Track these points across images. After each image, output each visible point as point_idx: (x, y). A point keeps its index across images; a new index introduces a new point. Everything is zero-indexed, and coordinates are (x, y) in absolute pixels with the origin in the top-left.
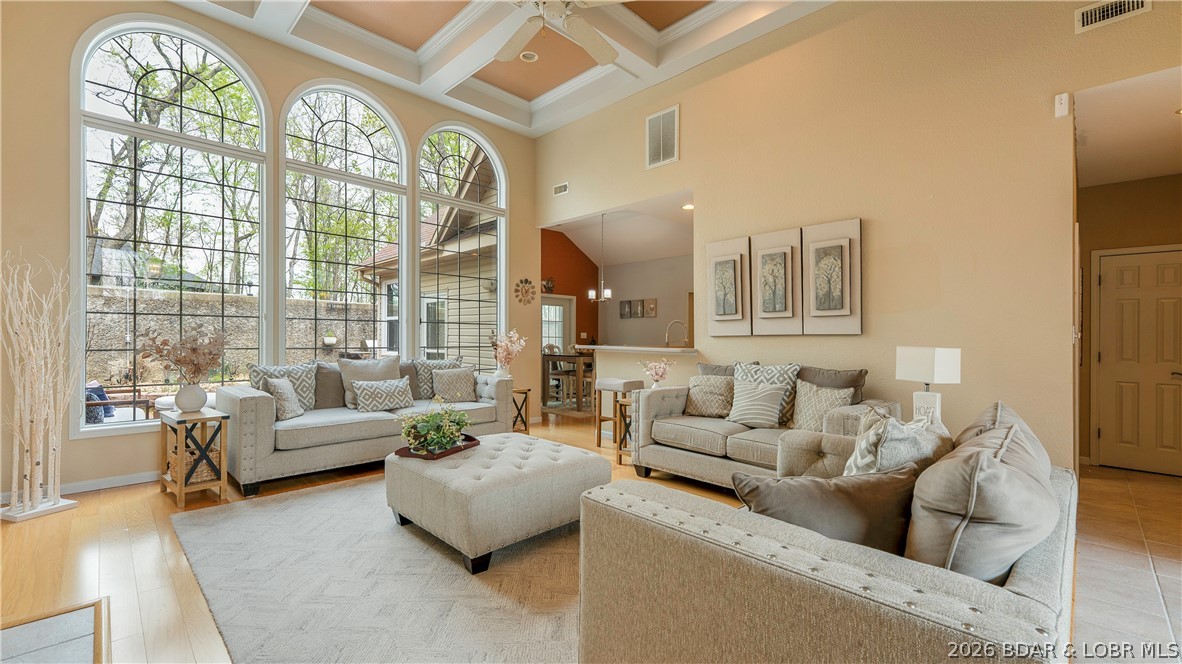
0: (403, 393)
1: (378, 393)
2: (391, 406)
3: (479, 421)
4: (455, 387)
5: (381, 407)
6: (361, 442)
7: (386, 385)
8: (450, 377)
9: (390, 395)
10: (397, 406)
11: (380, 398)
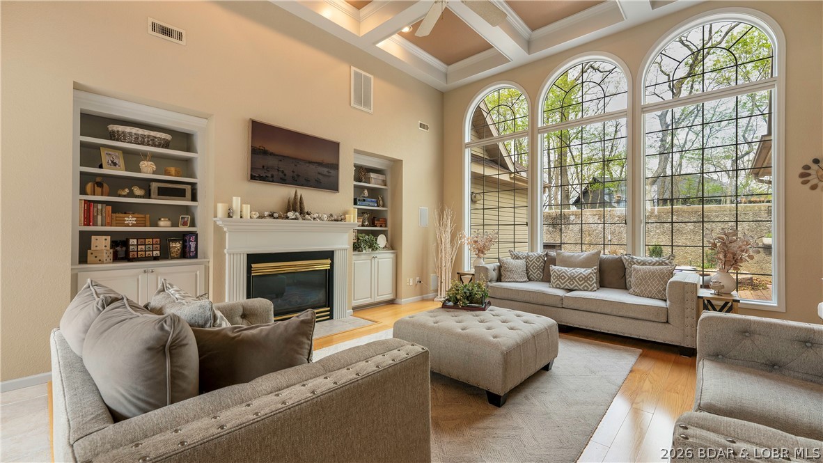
0: (583, 279)
1: (563, 276)
2: (571, 287)
3: (640, 317)
4: (646, 282)
5: (562, 286)
6: (532, 305)
7: (573, 271)
8: (645, 273)
9: (572, 278)
10: (576, 288)
11: (563, 280)
